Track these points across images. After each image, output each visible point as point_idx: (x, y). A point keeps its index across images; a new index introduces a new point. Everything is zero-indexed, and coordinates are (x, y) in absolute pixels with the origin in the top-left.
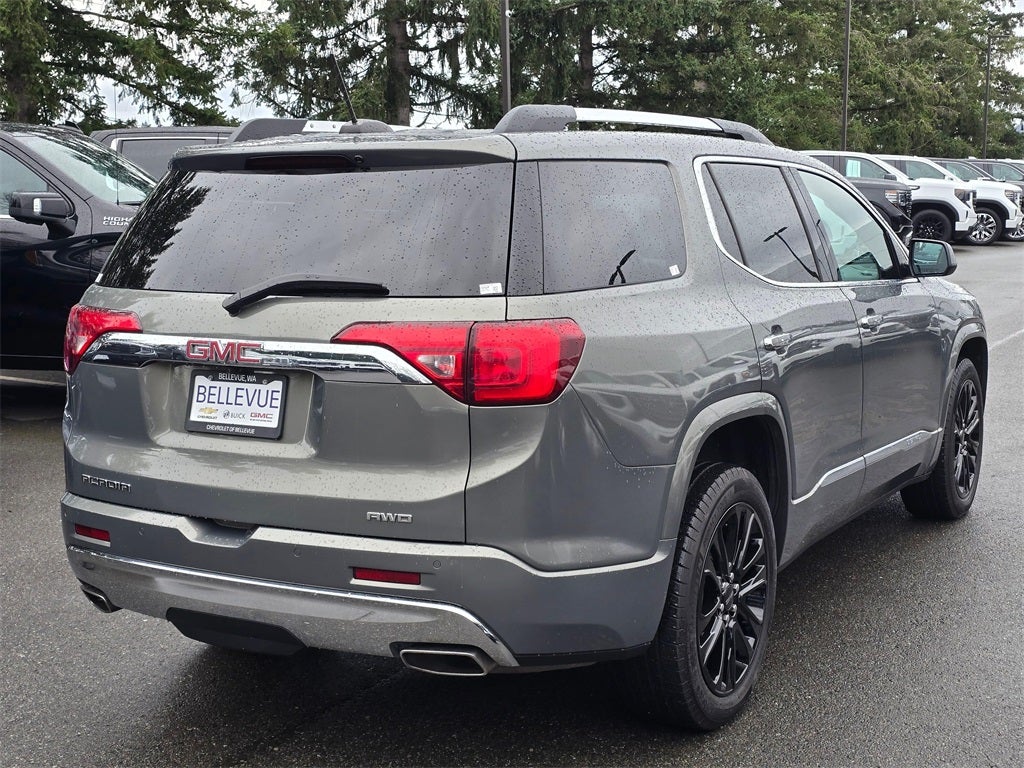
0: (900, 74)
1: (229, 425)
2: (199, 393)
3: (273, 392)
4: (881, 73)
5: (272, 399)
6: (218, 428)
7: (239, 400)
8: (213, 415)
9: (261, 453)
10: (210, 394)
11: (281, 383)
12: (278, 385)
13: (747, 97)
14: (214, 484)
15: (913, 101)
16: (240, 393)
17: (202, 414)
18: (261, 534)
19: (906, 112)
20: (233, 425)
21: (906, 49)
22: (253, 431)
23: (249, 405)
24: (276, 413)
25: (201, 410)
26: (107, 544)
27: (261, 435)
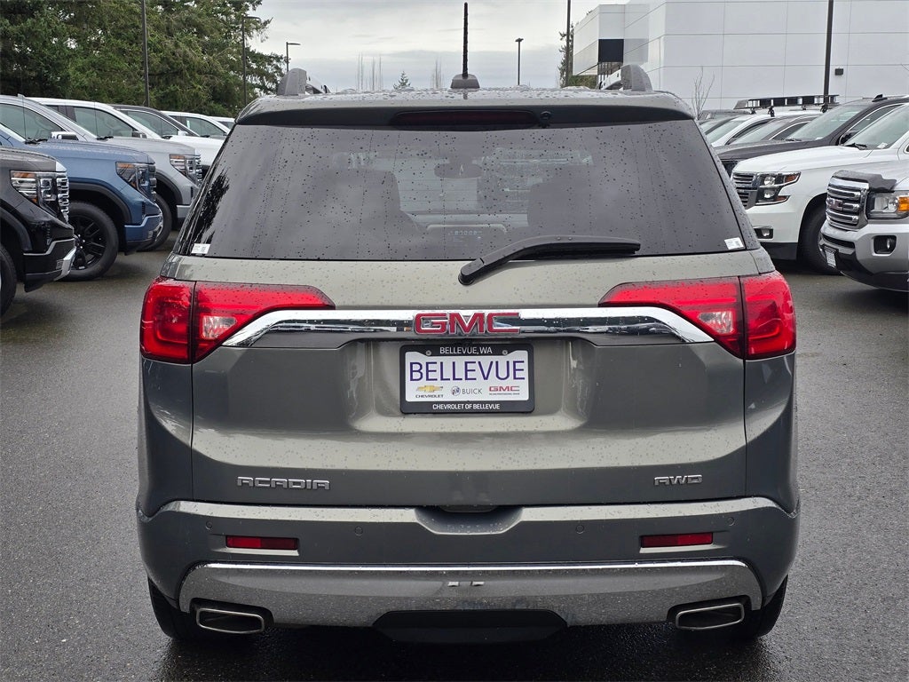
0: (176, 45)
1: (465, 403)
2: (412, 371)
3: (515, 362)
4: (158, 43)
5: (515, 370)
6: (449, 406)
7: (470, 375)
8: (436, 393)
9: (513, 429)
10: (428, 371)
11: (526, 352)
12: (522, 355)
13: (58, 59)
14: (460, 468)
15: (188, 69)
16: (470, 366)
17: (422, 393)
18: (529, 515)
19: (181, 78)
20: (468, 402)
21: (175, 23)
22: (497, 406)
23: (486, 378)
24: (524, 385)
25: (419, 389)
26: (295, 553)
27: (509, 409)
